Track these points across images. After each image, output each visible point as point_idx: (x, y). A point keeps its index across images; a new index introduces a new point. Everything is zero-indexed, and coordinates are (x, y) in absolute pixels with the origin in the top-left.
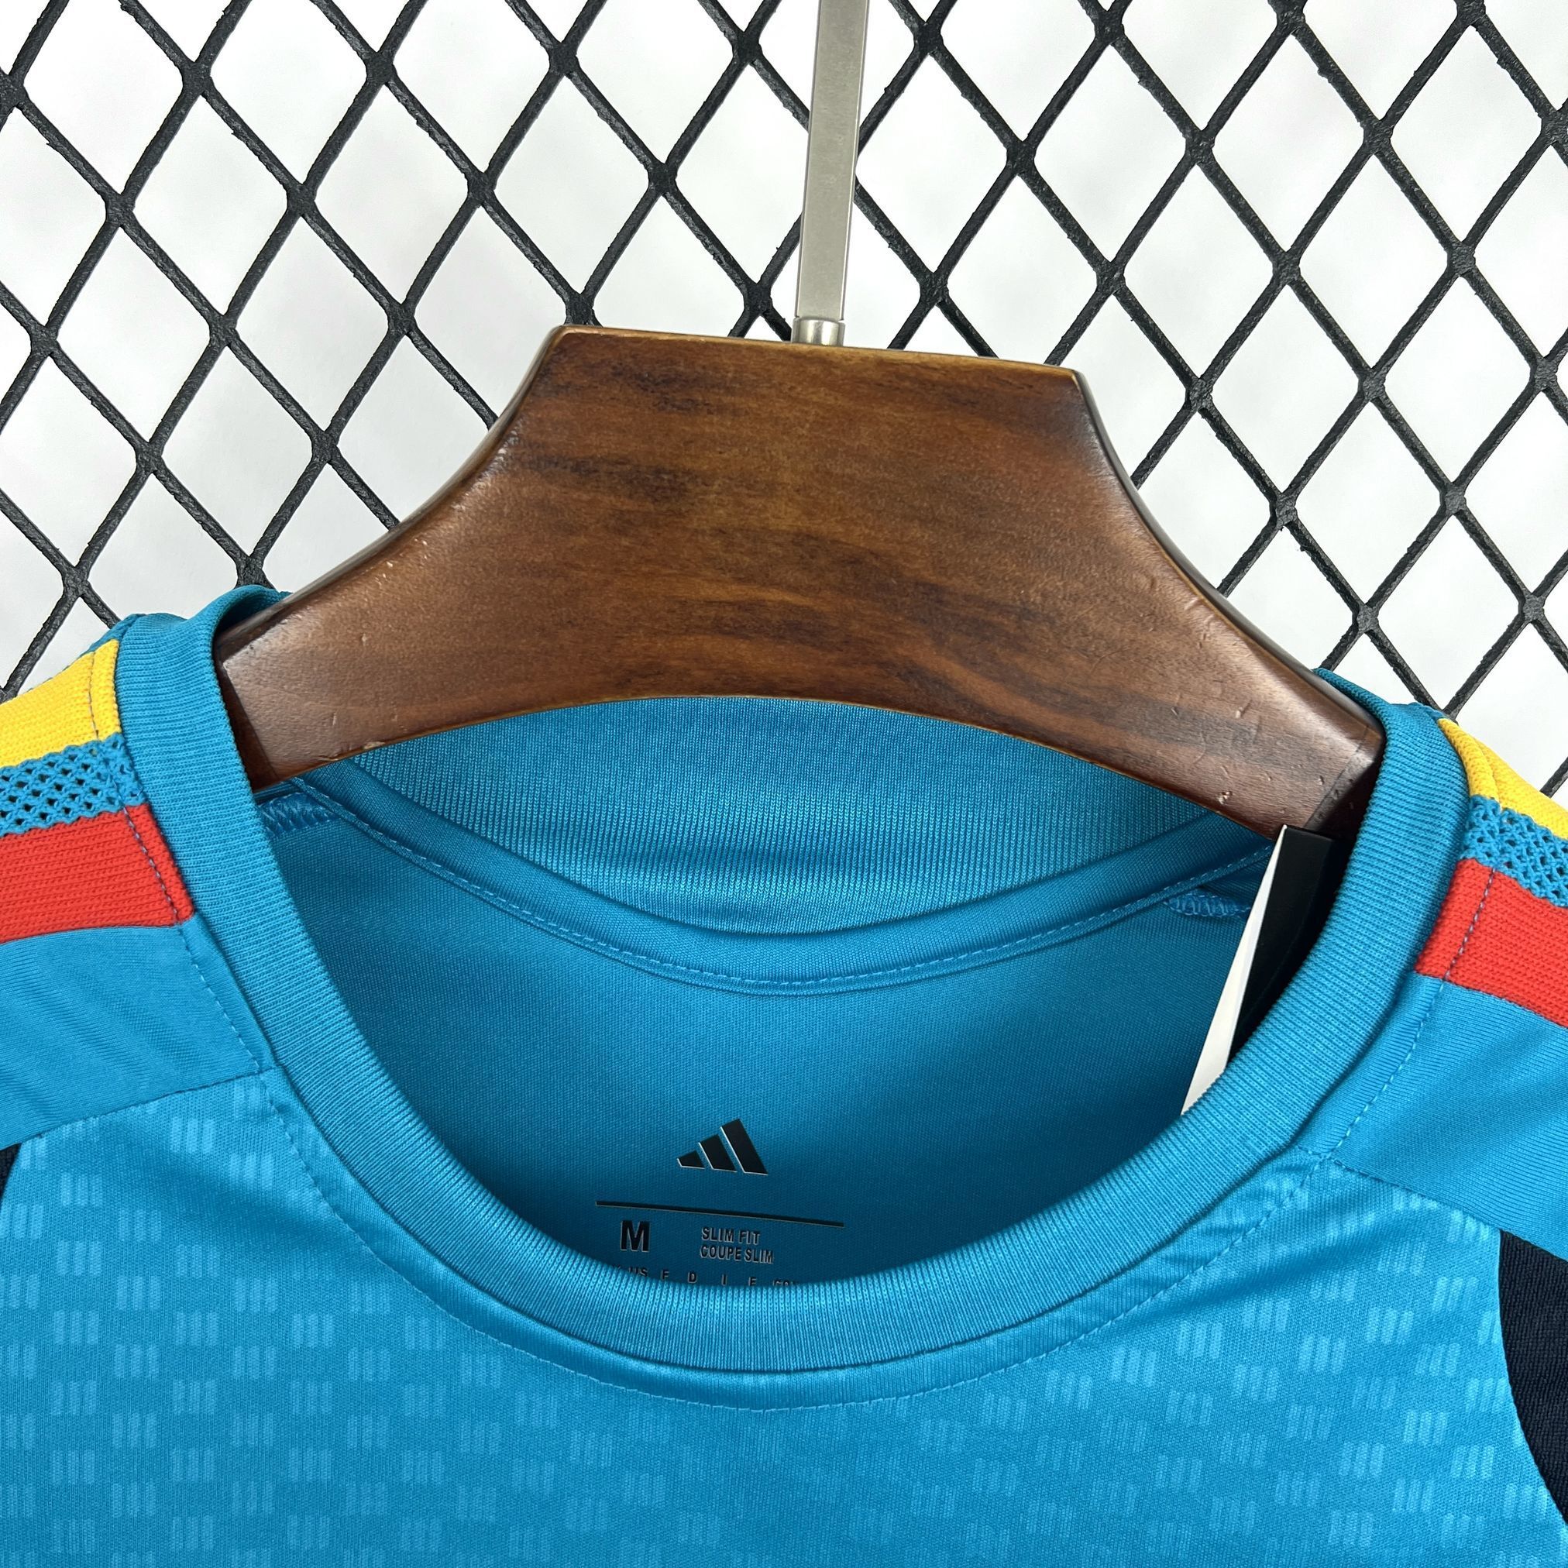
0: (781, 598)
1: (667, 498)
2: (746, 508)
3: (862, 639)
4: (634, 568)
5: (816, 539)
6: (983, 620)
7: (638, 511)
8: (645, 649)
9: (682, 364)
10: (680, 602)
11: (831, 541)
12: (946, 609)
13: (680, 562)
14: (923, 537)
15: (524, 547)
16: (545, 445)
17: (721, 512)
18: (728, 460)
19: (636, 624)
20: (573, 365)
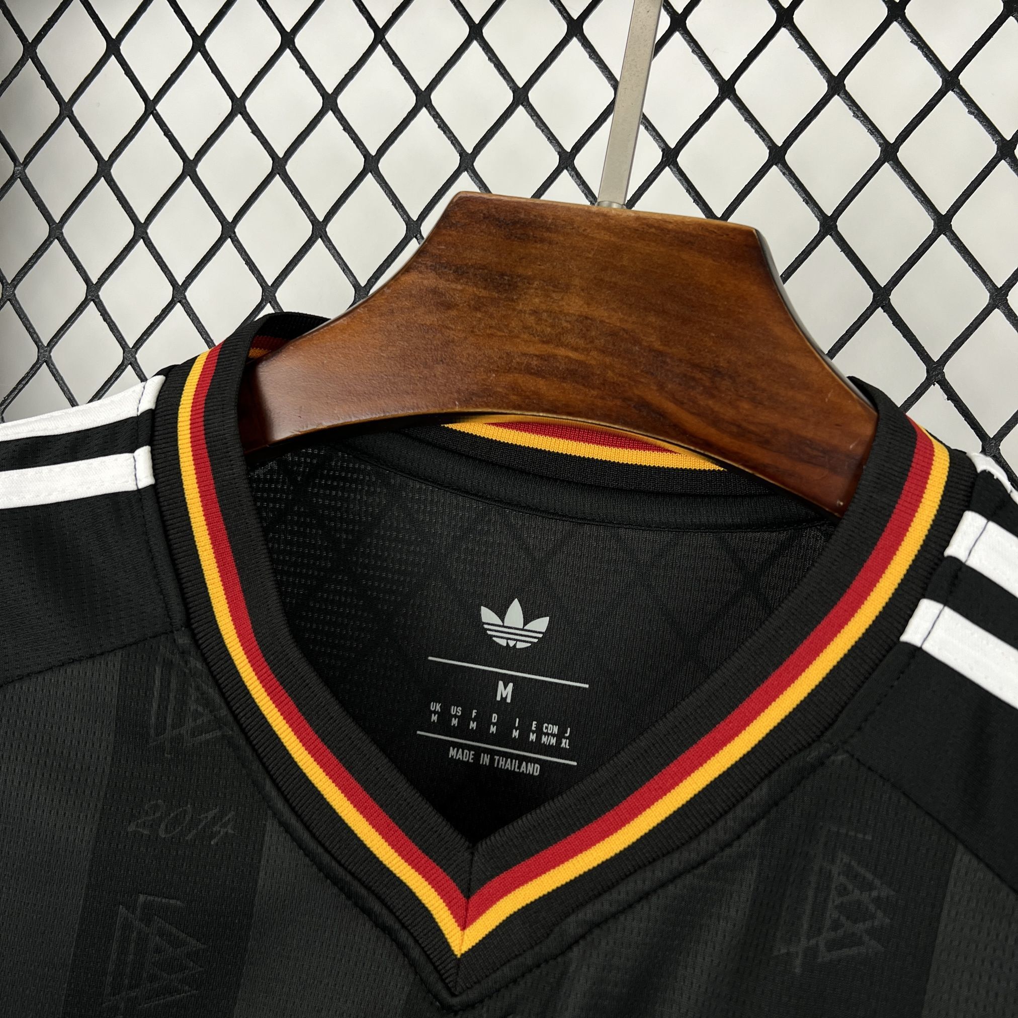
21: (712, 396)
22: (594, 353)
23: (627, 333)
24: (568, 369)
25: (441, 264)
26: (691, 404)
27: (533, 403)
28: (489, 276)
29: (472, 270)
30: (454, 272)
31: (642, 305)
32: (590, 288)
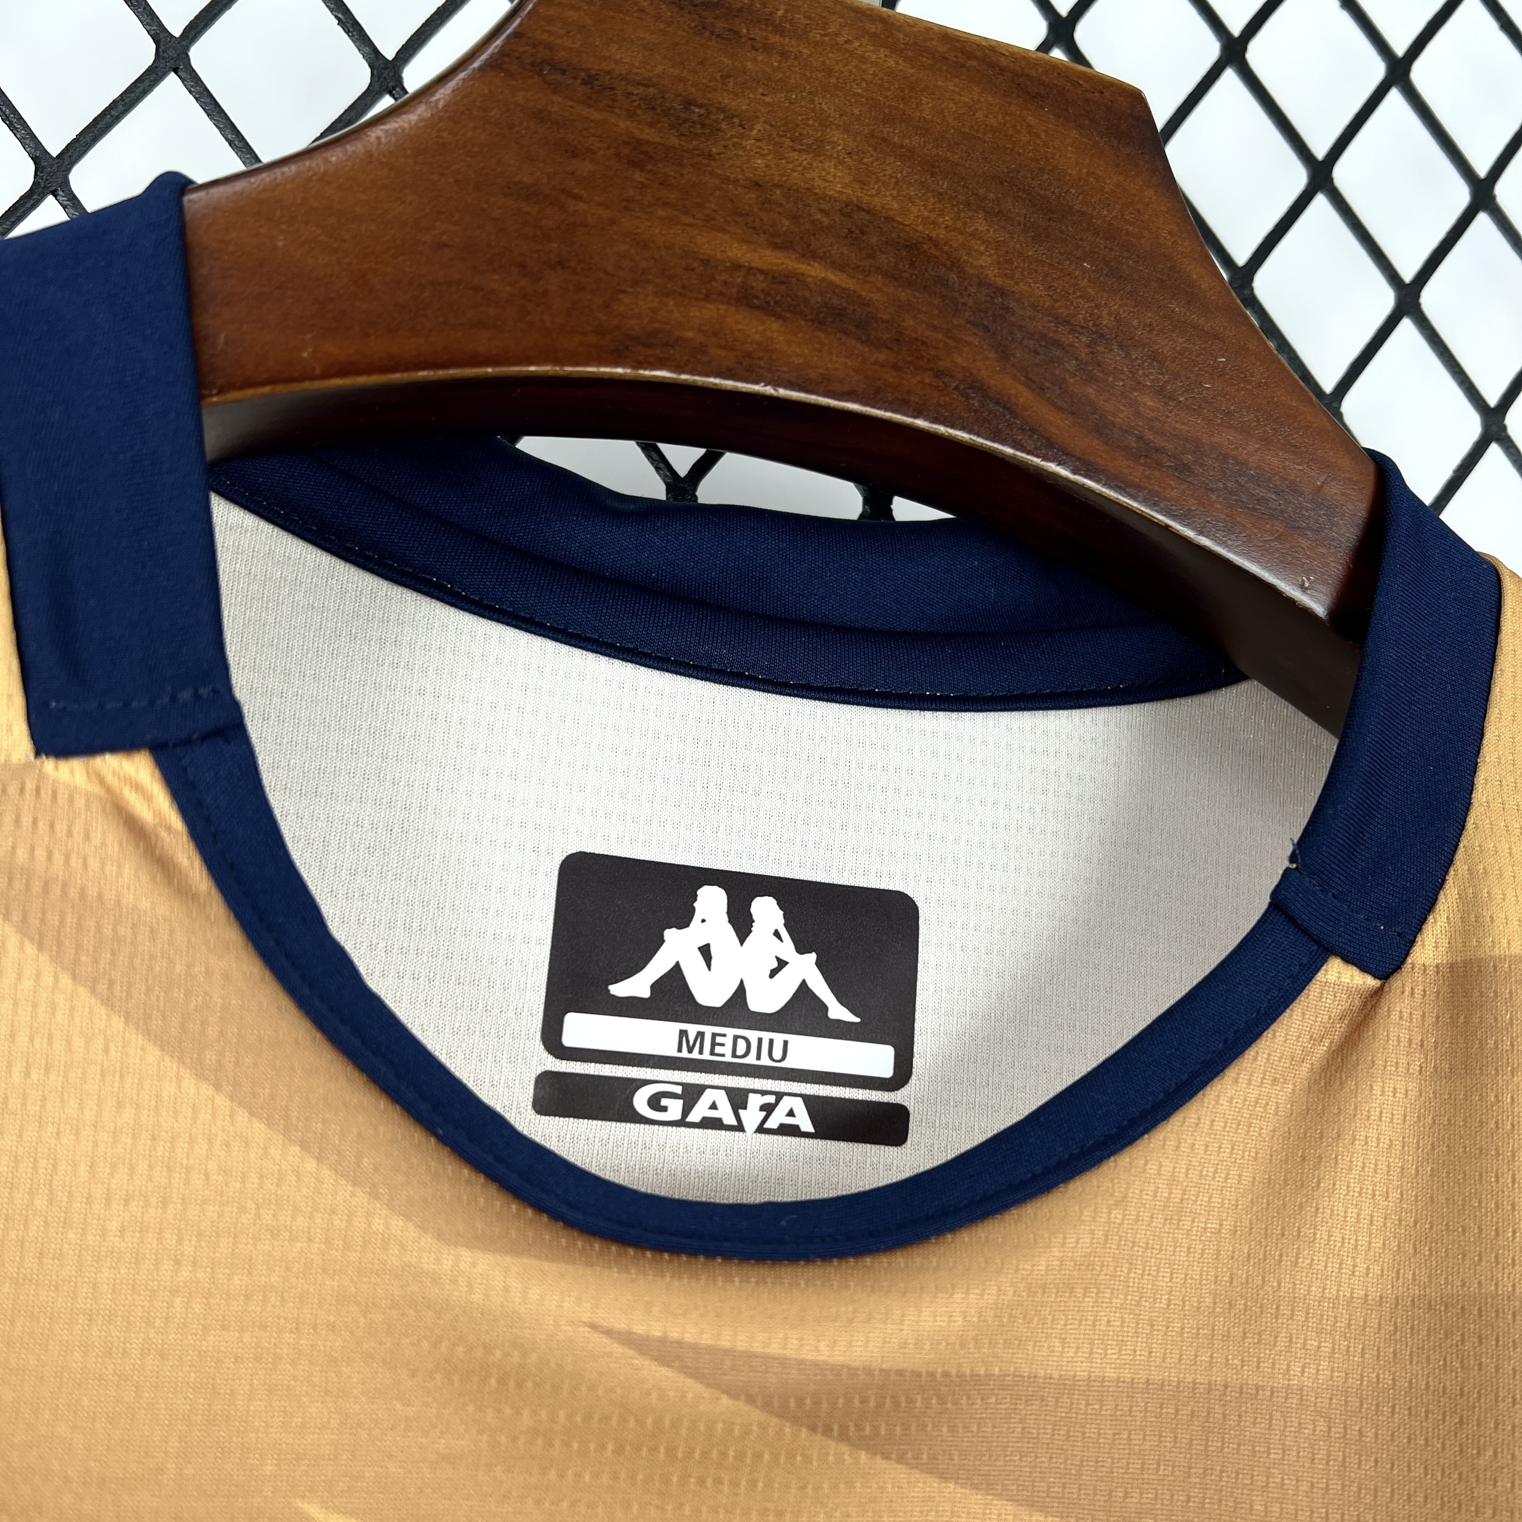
0: (823, 275)
1: (696, 134)
2: (788, 163)
3: (916, 339)
4: (649, 210)
5: (868, 212)
6: (1051, 338)
7: (659, 144)
8: (653, 311)
10: (702, 260)
11: (885, 218)
12: (1012, 319)
13: (706, 212)
14: (988, 231)
15: (512, 162)
16: (549, 47)
17: (759, 161)
18: (769, 104)
19: (644, 278)
21: (1092, 379)
22: (878, 279)
23: (936, 245)
24: (826, 303)
25: (555, 66)
26: (1058, 392)
28: (658, 102)
29: (623, 83)
30: (585, 83)
31: (962, 198)
32: (863, 153)
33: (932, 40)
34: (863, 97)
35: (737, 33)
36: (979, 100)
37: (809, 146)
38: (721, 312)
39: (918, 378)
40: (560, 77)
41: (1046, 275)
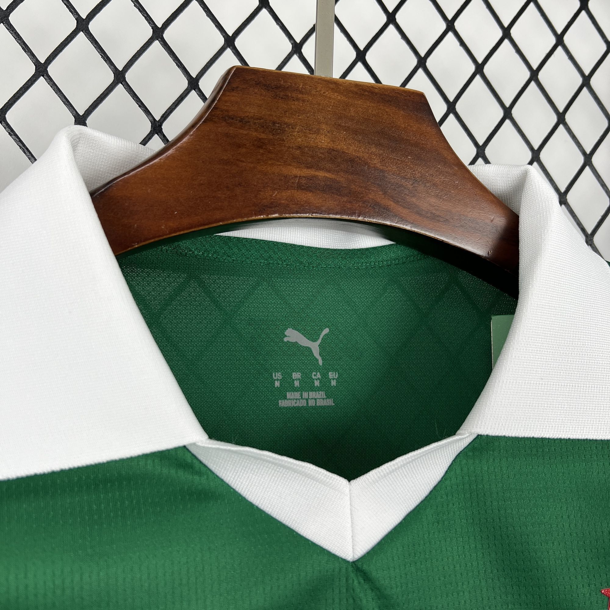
0: (324, 175)
1: (278, 133)
2: (309, 138)
3: (356, 192)
4: (266, 162)
5: (336, 151)
6: (400, 184)
7: (266, 139)
8: (271, 196)
9: (282, 81)
10: (284, 176)
11: (342, 152)
12: (386, 180)
13: (284, 160)
14: (376, 151)
15: (220, 153)
16: (227, 111)
17: (299, 139)
18: (301, 119)
19: (267, 185)
20: (239, 80)
22: (342, 174)
23: (359, 159)
24: (326, 184)
25: (230, 117)
26: (403, 202)
27: (306, 209)
28: (265, 124)
29: (252, 119)
30: (240, 121)
31: (366, 141)
32: (333, 131)
33: (352, 87)
34: (331, 111)
35: (288, 96)
36: (369, 106)
37: (315, 131)
38: (292, 193)
39: (358, 205)
40: (232, 121)
41: (397, 163)
